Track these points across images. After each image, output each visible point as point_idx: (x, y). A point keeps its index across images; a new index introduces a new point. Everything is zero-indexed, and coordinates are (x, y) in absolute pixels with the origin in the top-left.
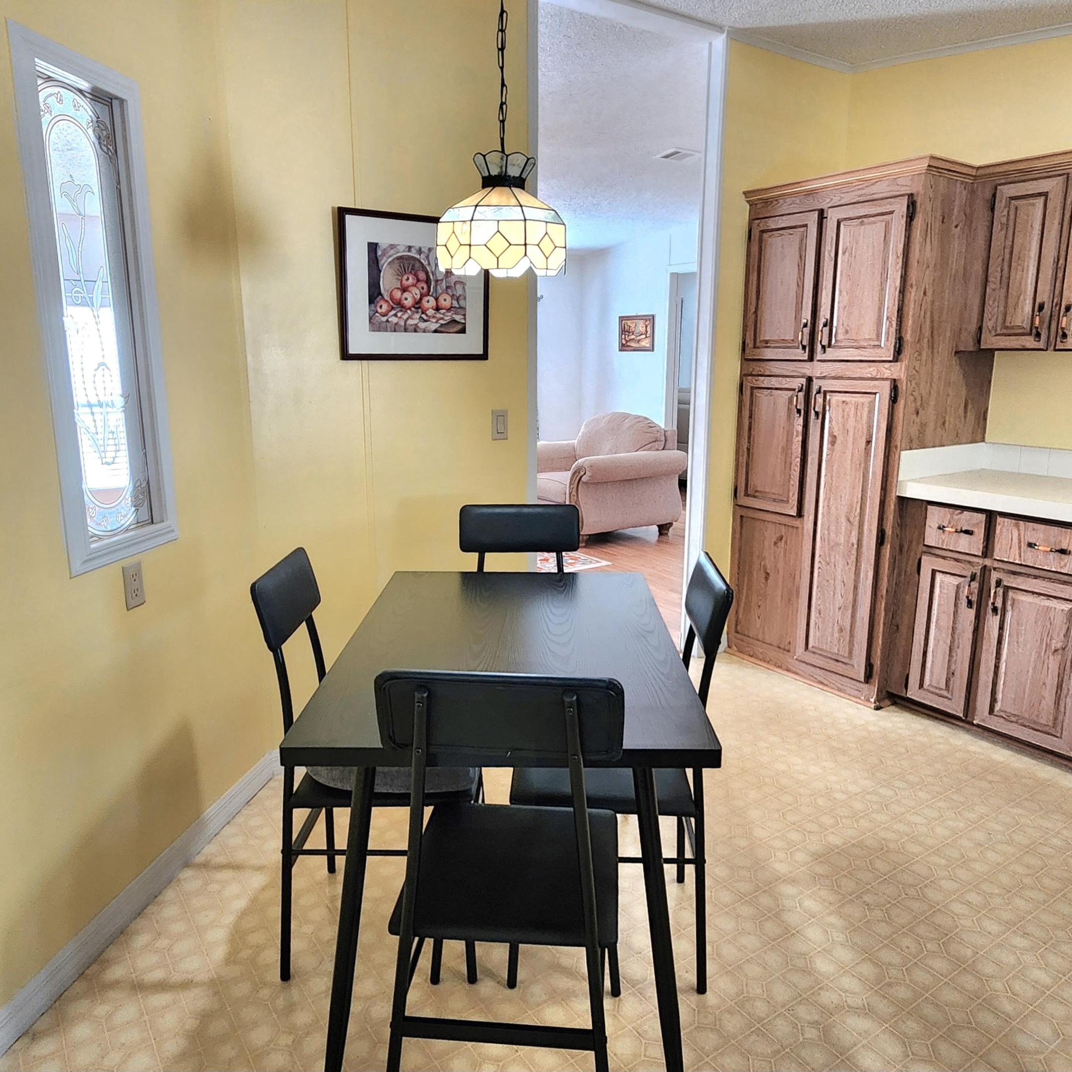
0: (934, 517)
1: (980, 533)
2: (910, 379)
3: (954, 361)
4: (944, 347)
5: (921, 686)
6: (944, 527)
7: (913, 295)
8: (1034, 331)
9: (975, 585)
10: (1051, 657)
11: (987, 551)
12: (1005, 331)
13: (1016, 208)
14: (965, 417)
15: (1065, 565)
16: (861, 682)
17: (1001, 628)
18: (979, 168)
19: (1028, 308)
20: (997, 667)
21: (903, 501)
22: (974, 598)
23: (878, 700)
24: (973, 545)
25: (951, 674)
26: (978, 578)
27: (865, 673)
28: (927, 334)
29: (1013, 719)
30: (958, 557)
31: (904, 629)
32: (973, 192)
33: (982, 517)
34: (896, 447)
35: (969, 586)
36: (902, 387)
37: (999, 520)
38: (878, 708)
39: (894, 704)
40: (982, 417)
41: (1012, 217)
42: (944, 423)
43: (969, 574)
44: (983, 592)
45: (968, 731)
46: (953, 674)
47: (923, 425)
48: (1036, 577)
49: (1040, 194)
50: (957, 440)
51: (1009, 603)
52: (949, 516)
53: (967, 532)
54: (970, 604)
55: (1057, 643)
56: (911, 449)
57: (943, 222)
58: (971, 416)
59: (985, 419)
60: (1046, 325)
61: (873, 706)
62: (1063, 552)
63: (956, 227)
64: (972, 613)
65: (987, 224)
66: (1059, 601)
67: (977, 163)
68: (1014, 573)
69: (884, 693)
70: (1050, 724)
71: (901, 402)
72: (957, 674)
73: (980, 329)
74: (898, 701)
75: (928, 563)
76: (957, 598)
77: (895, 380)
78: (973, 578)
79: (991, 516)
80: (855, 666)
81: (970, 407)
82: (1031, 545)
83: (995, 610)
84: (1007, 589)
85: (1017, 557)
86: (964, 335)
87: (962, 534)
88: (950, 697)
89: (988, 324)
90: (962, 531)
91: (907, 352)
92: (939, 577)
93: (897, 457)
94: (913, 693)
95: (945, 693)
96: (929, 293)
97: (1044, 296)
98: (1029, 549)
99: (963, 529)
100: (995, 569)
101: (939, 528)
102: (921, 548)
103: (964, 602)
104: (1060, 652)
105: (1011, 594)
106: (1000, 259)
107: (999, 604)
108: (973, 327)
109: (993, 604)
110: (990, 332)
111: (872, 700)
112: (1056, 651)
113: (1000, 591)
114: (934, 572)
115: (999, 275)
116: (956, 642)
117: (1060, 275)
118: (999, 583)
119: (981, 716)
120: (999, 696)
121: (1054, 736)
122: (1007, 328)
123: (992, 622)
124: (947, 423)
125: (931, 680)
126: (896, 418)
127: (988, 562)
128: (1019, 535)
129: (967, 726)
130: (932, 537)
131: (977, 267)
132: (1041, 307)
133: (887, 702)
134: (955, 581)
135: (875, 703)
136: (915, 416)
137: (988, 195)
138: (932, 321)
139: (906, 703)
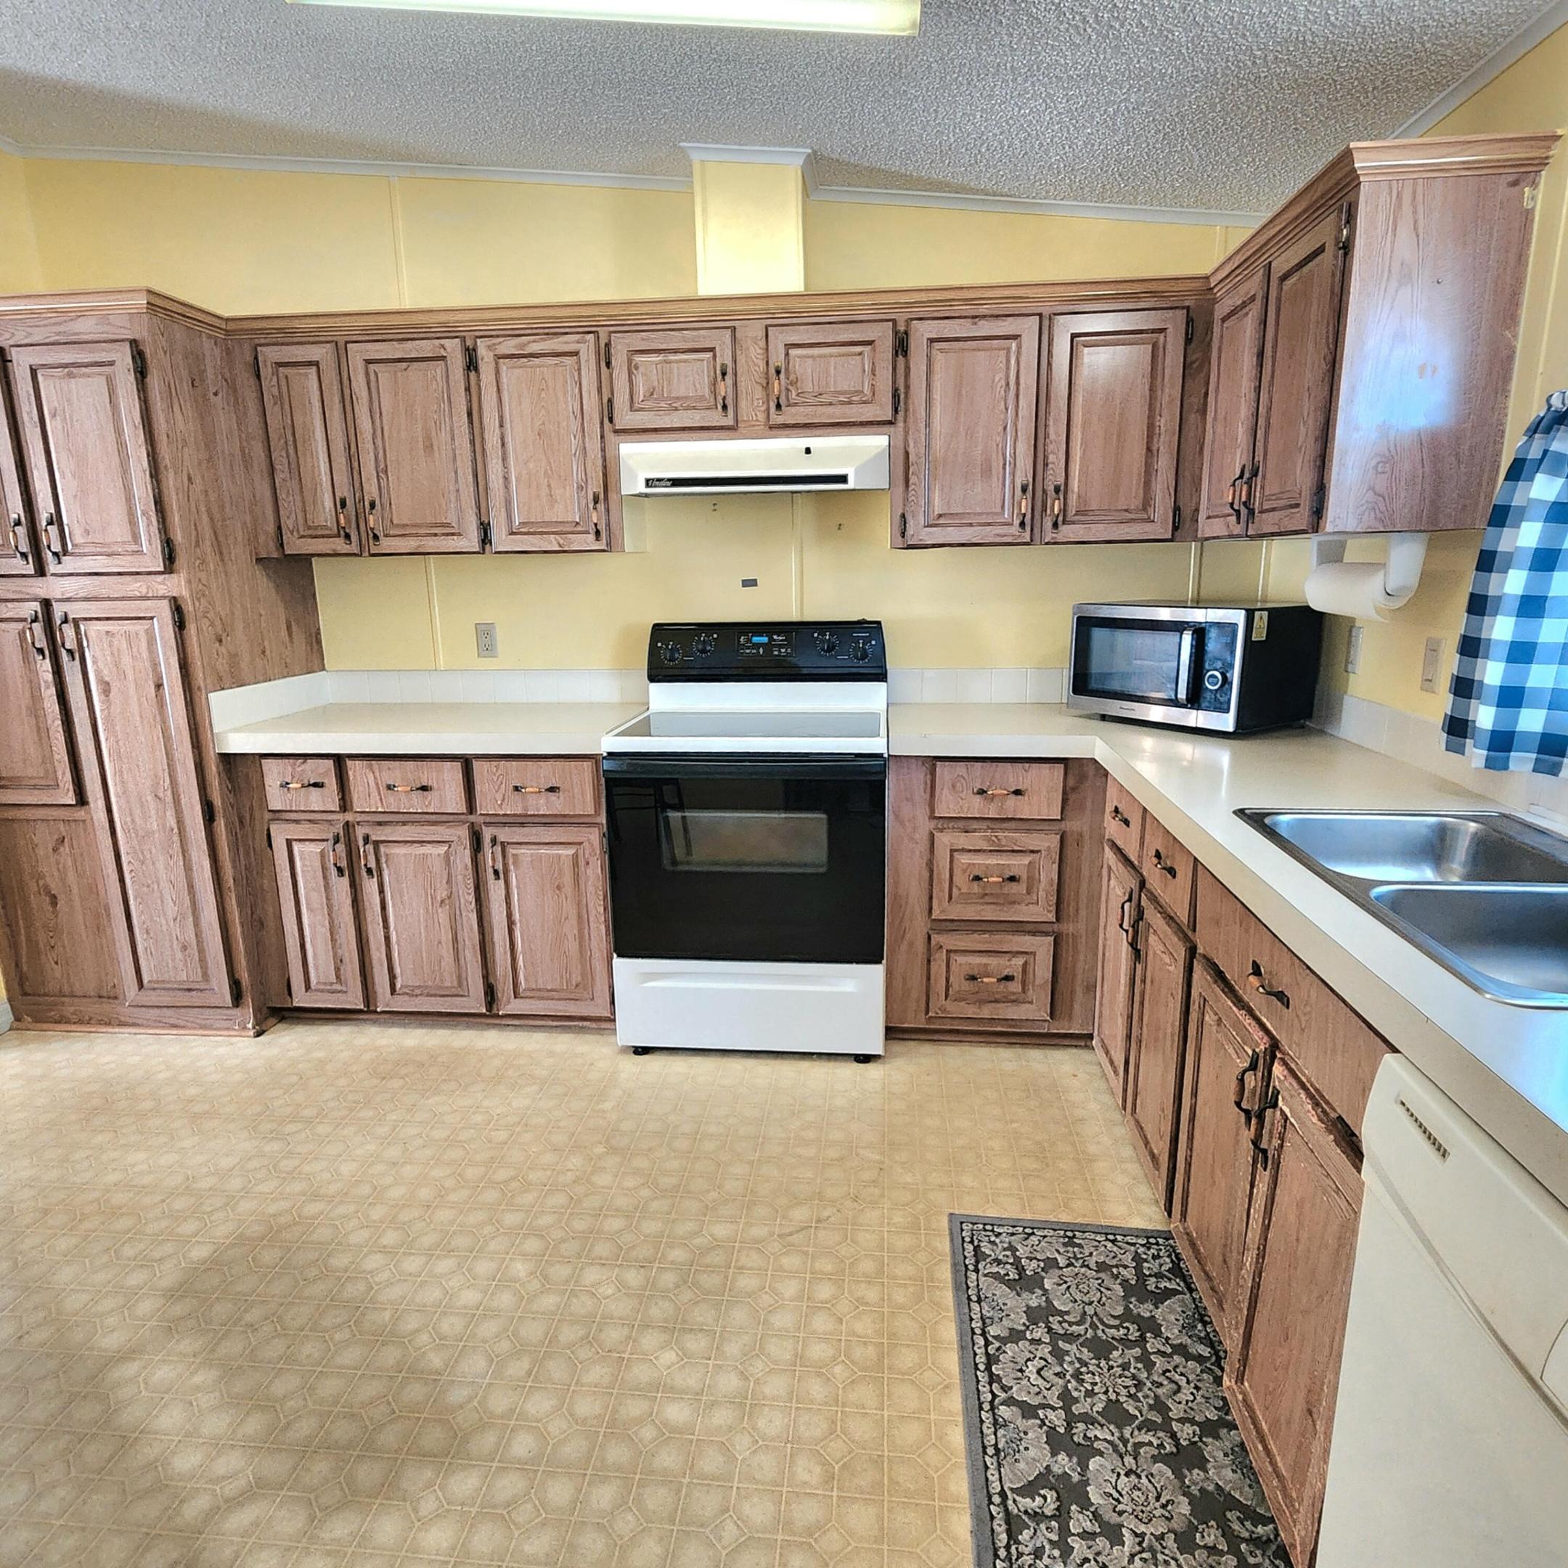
0: (273, 774)
1: (332, 783)
2: (198, 596)
3: (258, 572)
4: (240, 554)
5: (308, 987)
6: (288, 783)
7: (171, 482)
8: (342, 533)
9: (341, 847)
10: (440, 910)
11: (345, 805)
12: (310, 532)
13: (287, 377)
14: (291, 641)
15: (430, 803)
16: (228, 1008)
17: (382, 891)
18: (228, 320)
19: (328, 504)
20: (387, 938)
21: (229, 761)
22: (344, 864)
23: (258, 1022)
24: (326, 799)
25: (339, 963)
26: (342, 839)
27: (232, 994)
28: (208, 533)
29: (418, 992)
30: (313, 818)
31: (271, 923)
32: (228, 351)
33: (330, 763)
34: (199, 688)
35: (334, 850)
36: (188, 608)
37: (349, 763)
38: (258, 1034)
39: (282, 1019)
40: (315, 640)
41: (284, 389)
42: (263, 652)
43: (330, 836)
44: (351, 853)
45: (375, 1022)
46: (341, 961)
47: (234, 658)
48: (404, 823)
49: (310, 364)
50: (288, 671)
51: (383, 860)
52: (290, 769)
53: (316, 785)
54: (340, 871)
55: (442, 893)
56: (223, 689)
57: (193, 385)
58: (299, 637)
59: (319, 642)
60: (354, 525)
61: (251, 1033)
62: (424, 788)
63: (216, 394)
64: (345, 881)
65: (254, 395)
66: (434, 845)
67: (226, 314)
68: (380, 824)
69: (265, 1010)
70: (455, 983)
71: (191, 629)
72: (346, 960)
73: (279, 528)
74: (286, 1014)
75: (280, 834)
76: (324, 868)
77: (174, 598)
78: (337, 840)
79: (339, 761)
80: (216, 989)
81: (294, 628)
82: (389, 787)
83: (369, 871)
84: (377, 844)
85: (380, 805)
86: (262, 537)
87: (312, 789)
88: (344, 989)
89: (287, 523)
90: (309, 785)
91: (182, 559)
92: (297, 847)
93: (204, 701)
94: (301, 999)
95: (338, 987)
96: (197, 480)
97: (344, 491)
98: (390, 792)
99: (312, 782)
100: (358, 823)
101: (282, 786)
102: (267, 816)
103: (333, 871)
104: (447, 902)
105: (382, 849)
106: (282, 441)
107: (372, 864)
108: (271, 528)
109: (366, 865)
110: (292, 533)
111: (250, 1026)
112: (442, 902)
113: (370, 847)
114: (289, 843)
115: (285, 461)
116: (336, 922)
117: (356, 464)
118: (366, 839)
119: (384, 1001)
120: (398, 971)
121: (462, 996)
122: (309, 528)
123: (370, 886)
124: (268, 652)
125: (318, 977)
126: (189, 650)
127: (349, 817)
128: (375, 778)
129: (373, 1016)
130: (276, 800)
131: (258, 450)
132: (343, 504)
133: (272, 1020)
134: (315, 848)
135: (254, 1028)
136: (217, 644)
137: (250, 358)
138: (212, 519)
139: (296, 1014)
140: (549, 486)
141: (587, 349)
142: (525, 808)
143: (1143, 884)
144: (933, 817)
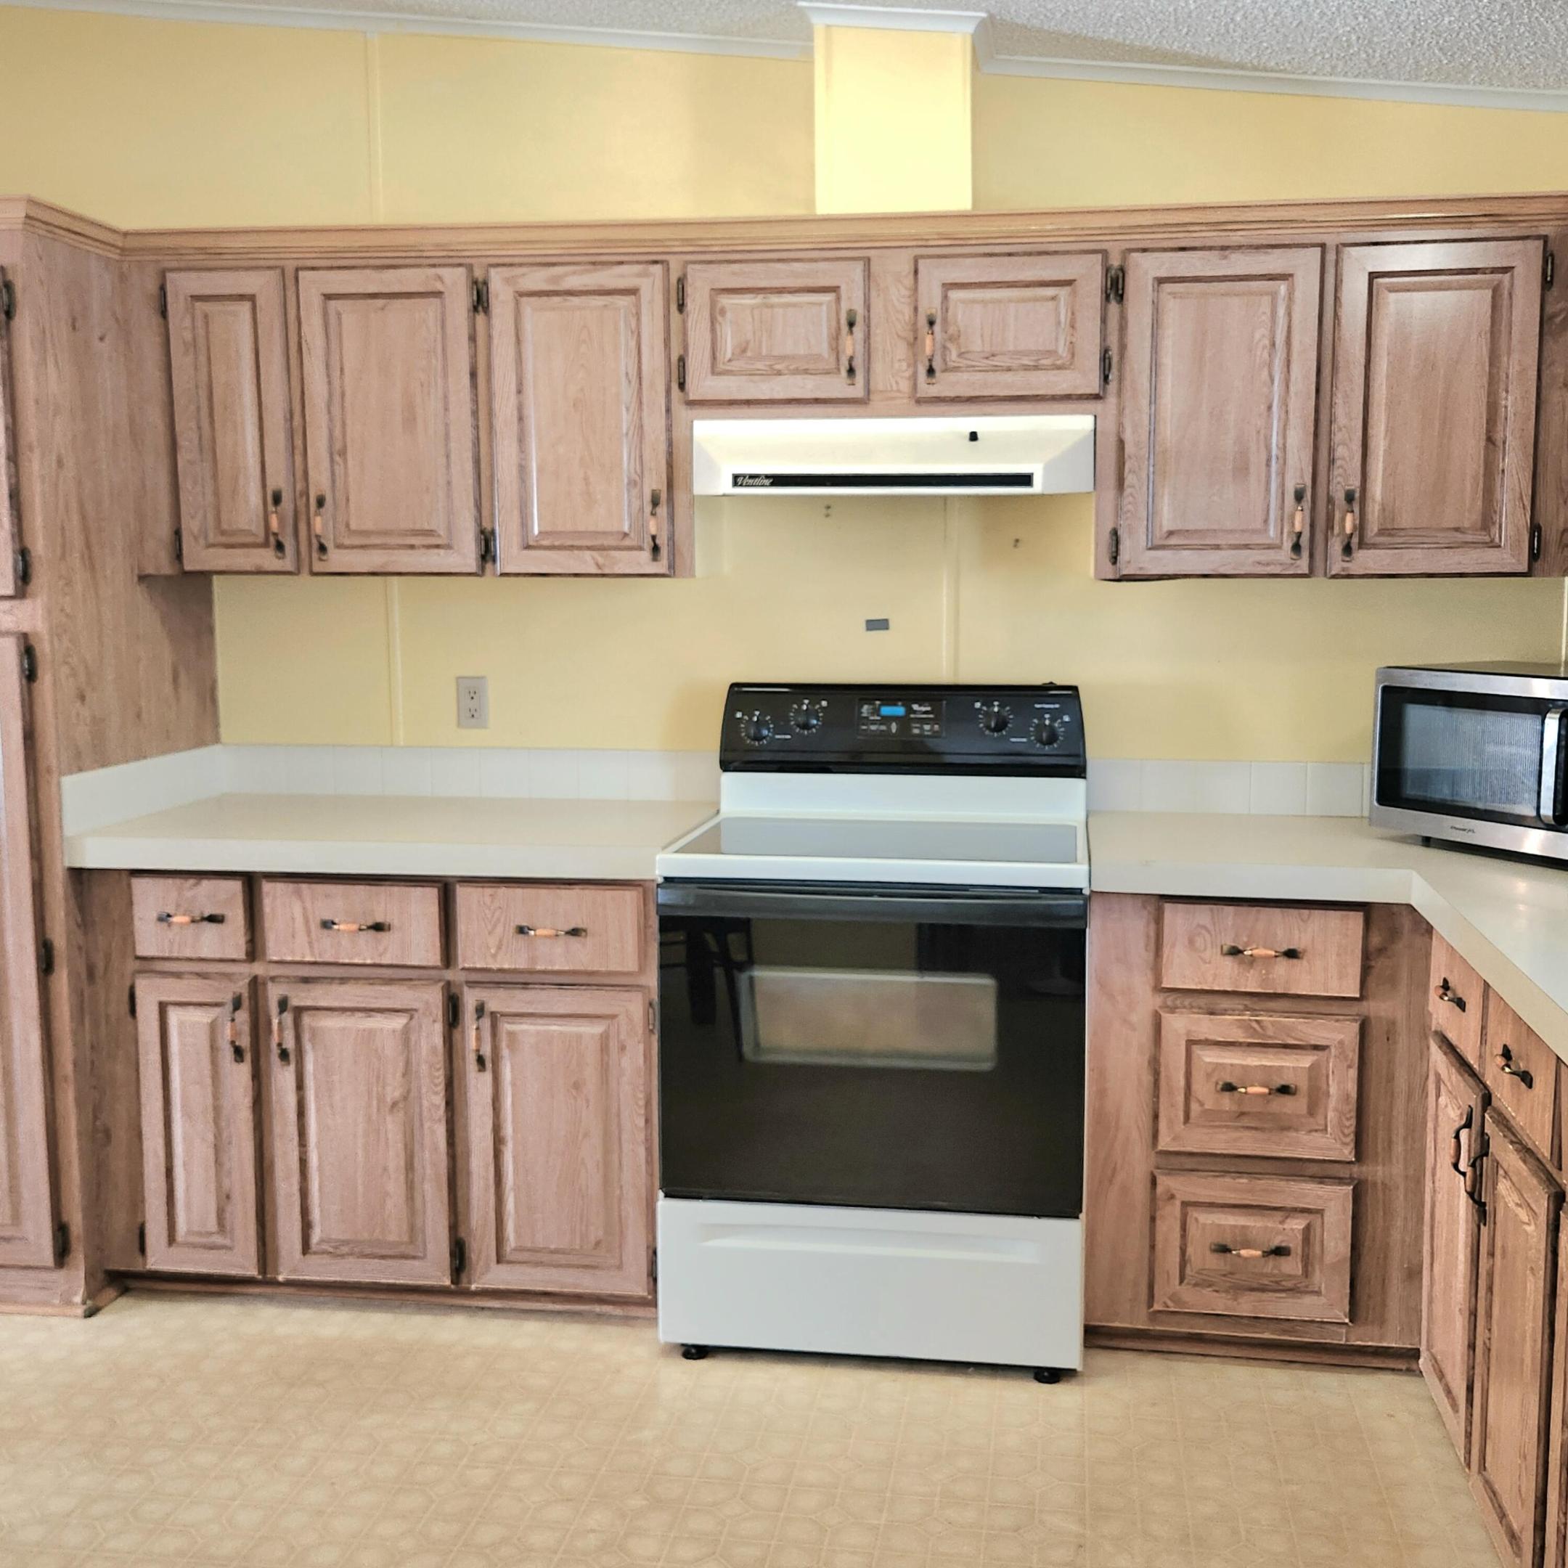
0: (148, 898)
1: (237, 916)
2: (57, 632)
3: (140, 594)
4: (117, 570)
5: (172, 1239)
6: (169, 916)
7: (35, 466)
8: (272, 539)
9: (243, 1016)
10: (389, 1119)
11: (254, 950)
12: (223, 539)
13: (206, 316)
14: (178, 699)
15: (386, 950)
16: (45, 1268)
17: (300, 1086)
18: (126, 234)
19: (254, 498)
20: (303, 1162)
21: (79, 876)
22: (245, 1042)
23: (91, 1294)
24: (230, 939)
25: (224, 1199)
26: (246, 1003)
27: (55, 1247)
28: (77, 540)
29: (345, 1249)
30: (202, 969)
31: (121, 1134)
32: (123, 278)
33: (236, 886)
34: (49, 771)
35: (233, 1020)
36: (44, 650)
37: (267, 887)
38: (90, 1314)
39: (124, 1291)
40: (208, 696)
41: (201, 332)
42: (139, 716)
43: (228, 998)
44: (258, 1027)
45: (270, 1299)
46: (228, 1197)
47: (98, 724)
48: (343, 980)
49: (241, 297)
50: (168, 743)
51: (306, 1037)
52: (174, 894)
53: (213, 919)
54: (238, 1053)
55: (393, 1092)
56: (80, 770)
57: (74, 328)
58: (188, 698)
59: (214, 700)
60: (289, 530)
61: (80, 1311)
62: (378, 927)
63: (102, 339)
64: (245, 1070)
65: (158, 339)
66: (387, 1015)
67: (125, 225)
68: (306, 980)
69: (100, 1276)
70: (406, 1239)
71: (45, 679)
72: (236, 1196)
73: (178, 533)
74: (133, 1284)
75: (149, 994)
76: (214, 1048)
77: (25, 636)
78: (237, 1004)
79: (251, 881)
80: (32, 1238)
81: (183, 678)
82: (327, 925)
83: (284, 1055)
84: (299, 1011)
85: (307, 951)
86: (150, 545)
87: (205, 924)
88: (227, 1242)
89: (190, 525)
90: (203, 919)
91: (41, 576)
92: (174, 1016)
93: (54, 789)
94: (159, 1258)
95: (218, 1240)
96: (70, 462)
97: (278, 479)
98: (326, 932)
99: (206, 915)
100: (273, 979)
101: (161, 919)
102: (132, 965)
103: (228, 1053)
104: (401, 1105)
105: (307, 1020)
106: (192, 408)
107: (290, 1044)
108: (164, 531)
109: (280, 1045)
110: (196, 538)
111: (78, 1299)
112: (394, 1104)
113: (288, 1018)
114: (163, 1008)
115: (195, 437)
116: (225, 1135)
117: (299, 442)
118: (283, 1005)
119: (291, 1264)
120: (316, 1215)
121: (414, 1258)
122: (223, 533)
123: (283, 1078)
124: (144, 716)
125: (189, 1222)
126: (38, 711)
127: (258, 969)
128: (304, 908)
129: (268, 1290)
130: (149, 940)
131: (154, 417)
132: (277, 499)
133: (111, 1293)
134: (202, 1017)
135: (84, 1303)
136: (78, 704)
137: (152, 287)
138: (84, 517)
139: (148, 1284)
140: (586, 479)
141: (652, 286)
142: (533, 959)
143: (1487, 1100)
144: (1159, 989)
